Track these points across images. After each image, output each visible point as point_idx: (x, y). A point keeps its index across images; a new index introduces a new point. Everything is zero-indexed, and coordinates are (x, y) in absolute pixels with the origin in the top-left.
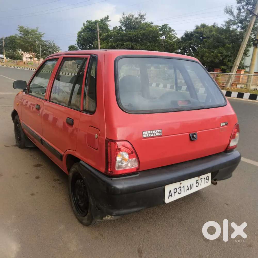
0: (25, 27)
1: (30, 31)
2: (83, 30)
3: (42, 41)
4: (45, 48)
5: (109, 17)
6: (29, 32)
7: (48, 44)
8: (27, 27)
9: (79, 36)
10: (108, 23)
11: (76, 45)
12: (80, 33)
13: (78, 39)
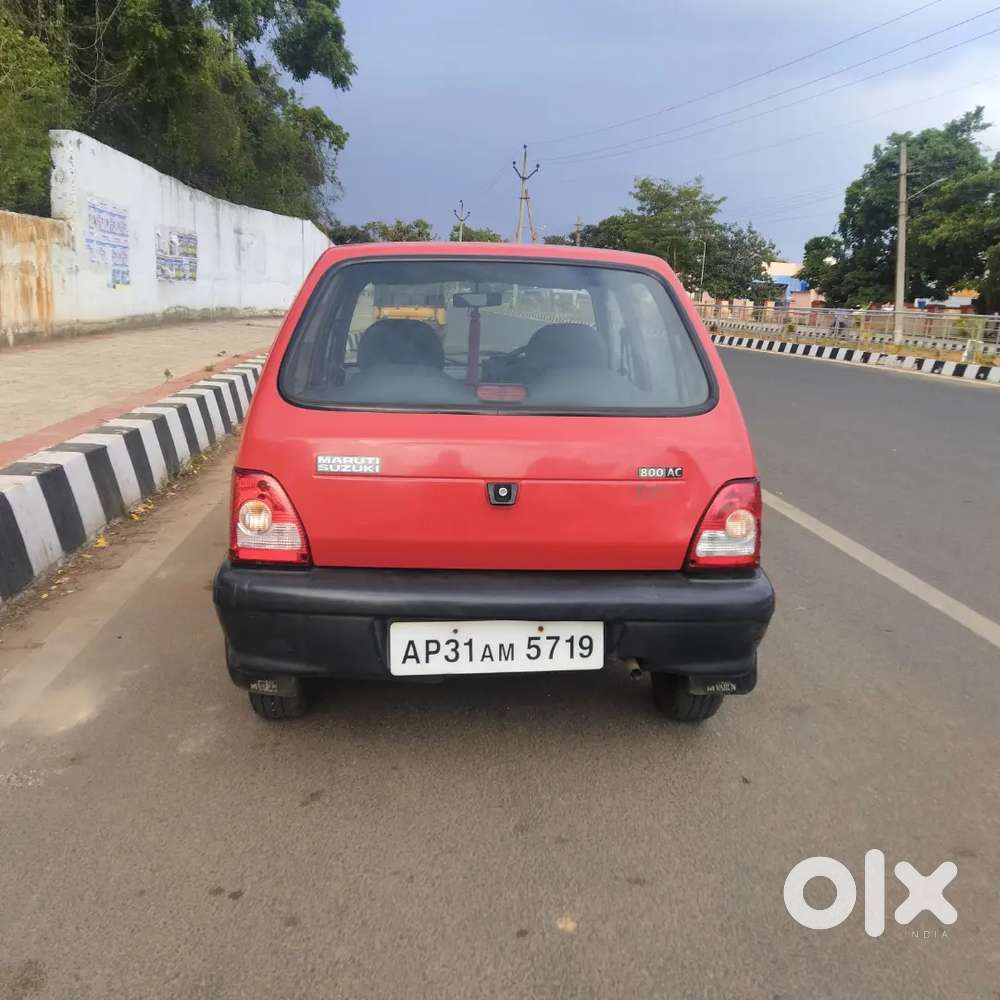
0: (658, 183)
1: (675, 194)
2: (872, 173)
3: (712, 228)
4: (720, 253)
5: (985, 113)
6: (672, 200)
7: (730, 236)
8: (662, 183)
9: (851, 198)
10: (976, 137)
11: (834, 233)
12: (858, 185)
13: (848, 211)
